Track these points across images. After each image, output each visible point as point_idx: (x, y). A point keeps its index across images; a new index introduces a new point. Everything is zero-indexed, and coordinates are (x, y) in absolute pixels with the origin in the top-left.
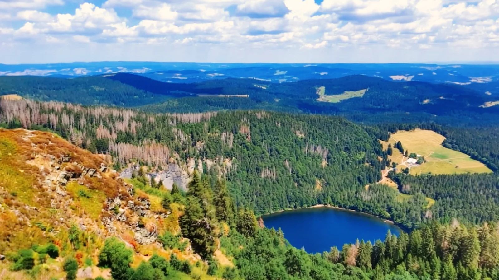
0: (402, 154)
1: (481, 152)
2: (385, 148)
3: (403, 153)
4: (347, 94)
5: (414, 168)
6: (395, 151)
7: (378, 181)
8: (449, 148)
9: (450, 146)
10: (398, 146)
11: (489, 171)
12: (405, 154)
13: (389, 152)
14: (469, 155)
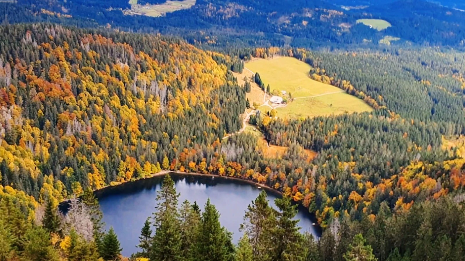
0: (262, 91)
1: (357, 84)
2: (241, 83)
3: (263, 89)
4: (170, 4)
5: (280, 109)
6: (254, 86)
7: (238, 130)
8: (317, 80)
9: (319, 77)
10: (257, 80)
11: (370, 110)
12: (266, 90)
13: (247, 89)
14: (343, 88)
